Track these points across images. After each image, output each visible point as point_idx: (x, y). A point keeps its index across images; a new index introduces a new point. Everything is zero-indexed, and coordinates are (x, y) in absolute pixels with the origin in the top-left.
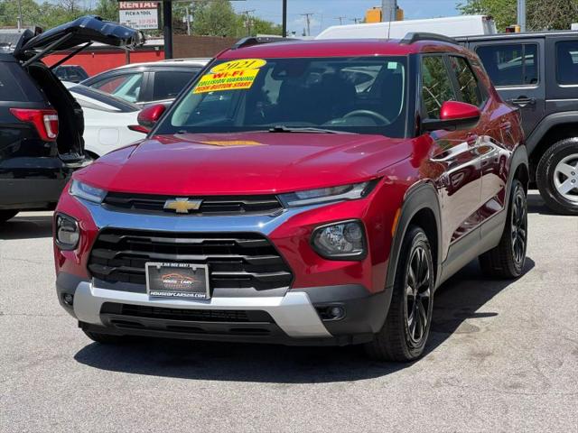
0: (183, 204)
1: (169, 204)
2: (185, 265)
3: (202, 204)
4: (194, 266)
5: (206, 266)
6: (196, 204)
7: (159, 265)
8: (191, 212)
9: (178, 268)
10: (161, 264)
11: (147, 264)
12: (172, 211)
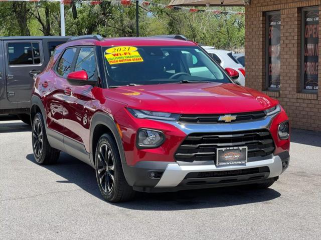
0: (227, 118)
1: (221, 118)
2: (237, 148)
3: (237, 117)
4: (241, 148)
5: (246, 147)
6: (234, 118)
7: (224, 149)
8: (233, 121)
9: (233, 149)
10: (225, 149)
11: (218, 149)
12: (223, 122)
